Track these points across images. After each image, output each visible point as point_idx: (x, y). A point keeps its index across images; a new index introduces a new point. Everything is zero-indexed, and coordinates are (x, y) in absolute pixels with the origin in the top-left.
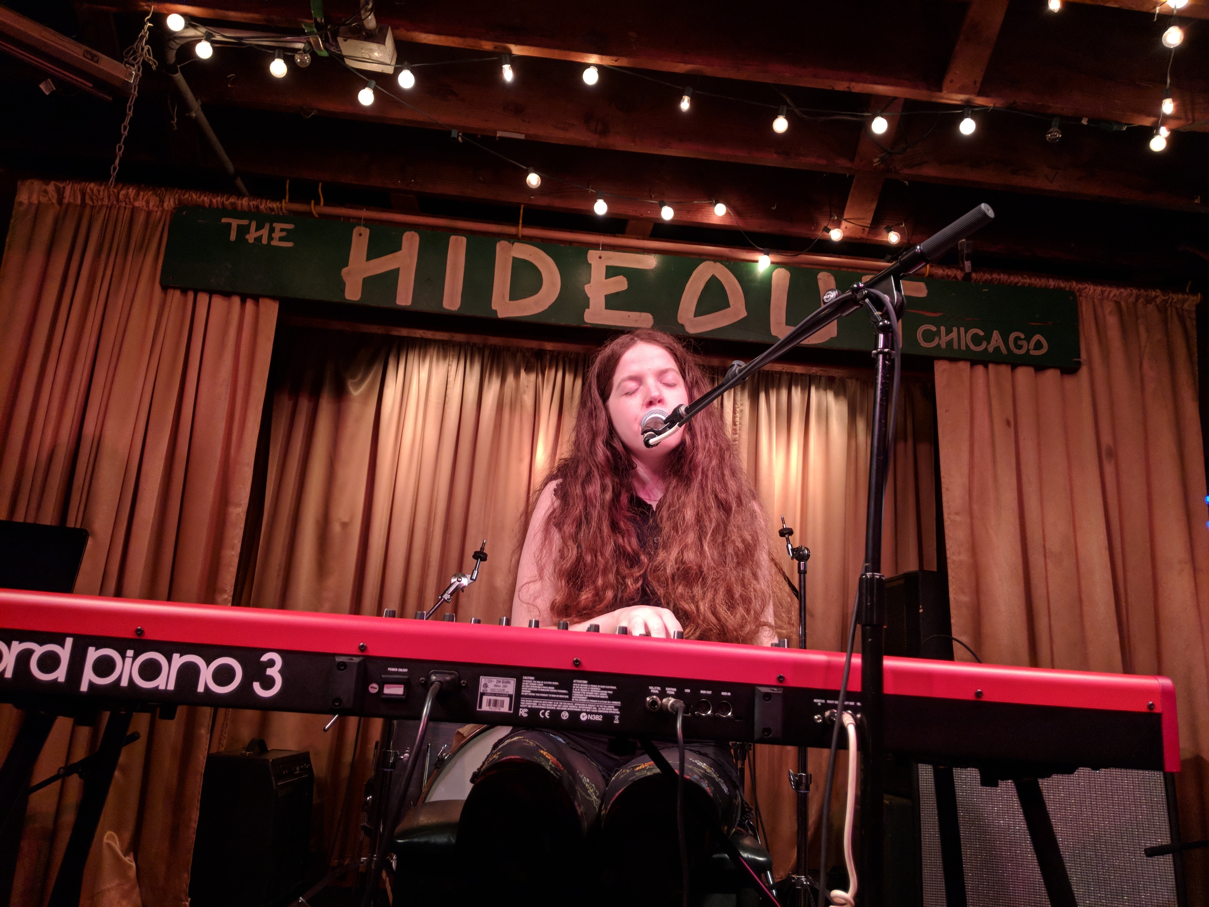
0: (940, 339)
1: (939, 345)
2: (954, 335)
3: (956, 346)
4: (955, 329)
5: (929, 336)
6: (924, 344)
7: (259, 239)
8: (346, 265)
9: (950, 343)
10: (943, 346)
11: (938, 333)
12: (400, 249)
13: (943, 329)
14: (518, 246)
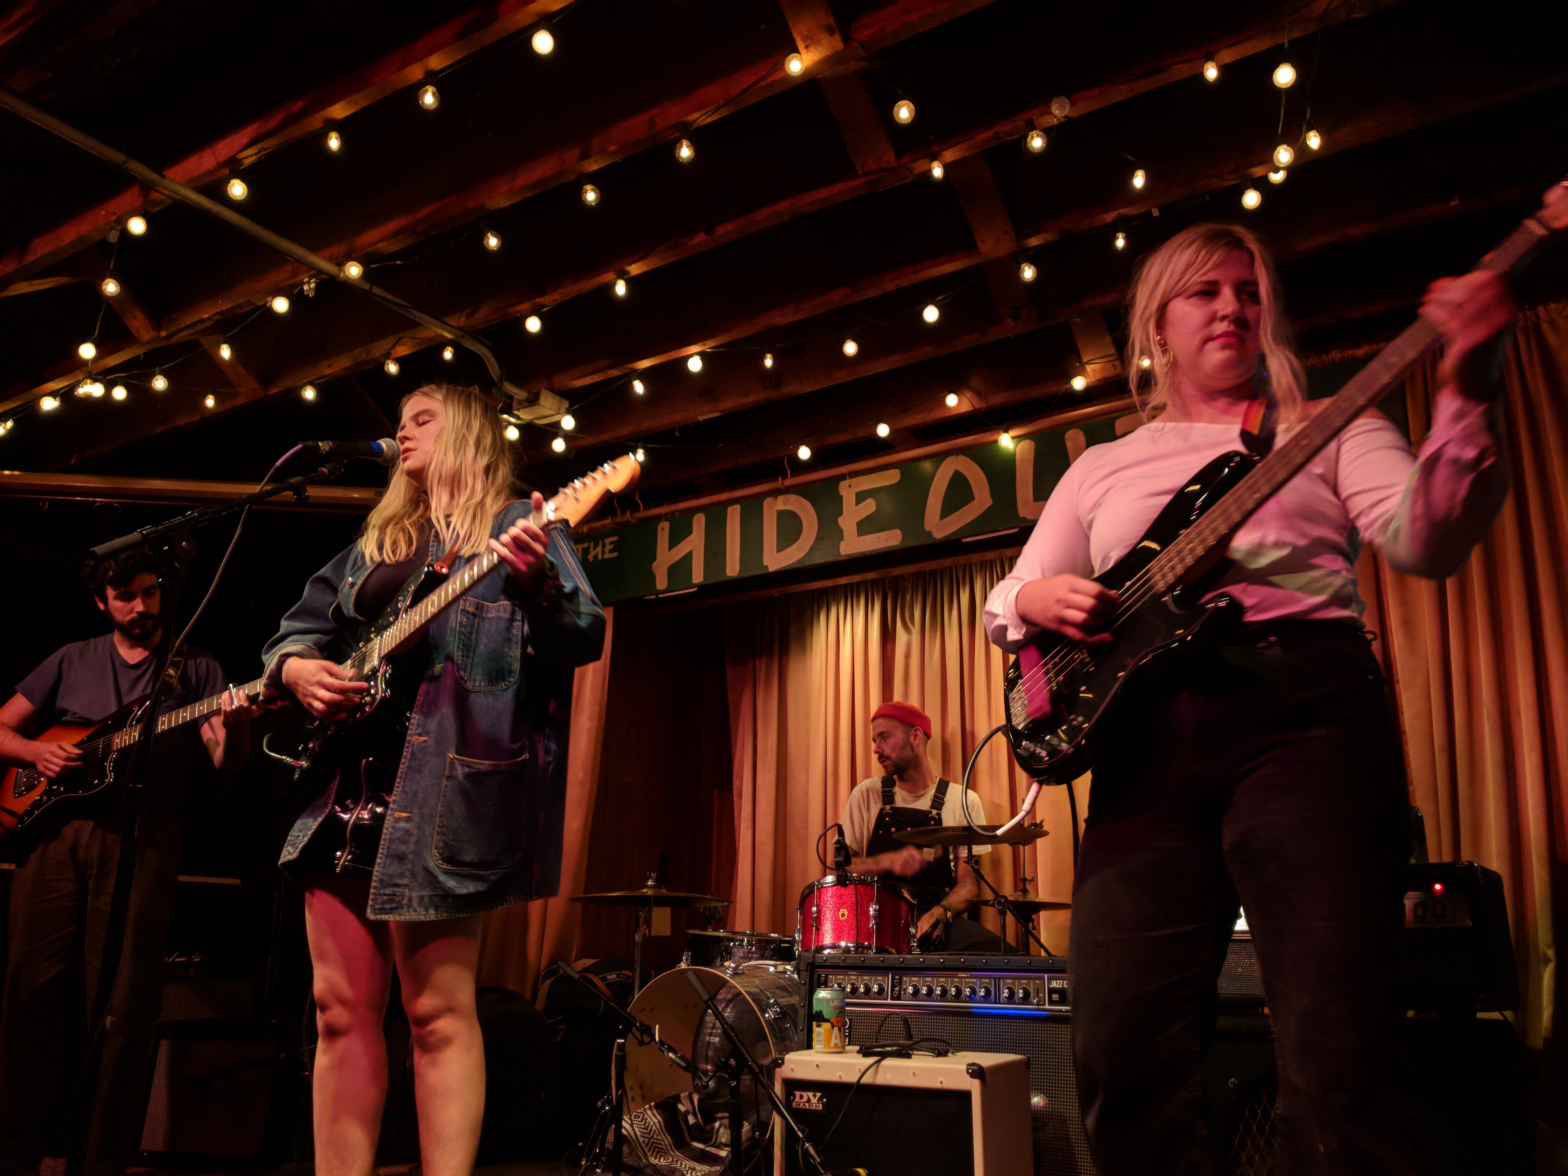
7: (596, 557)
8: (655, 559)
12: (690, 532)
14: (781, 498)
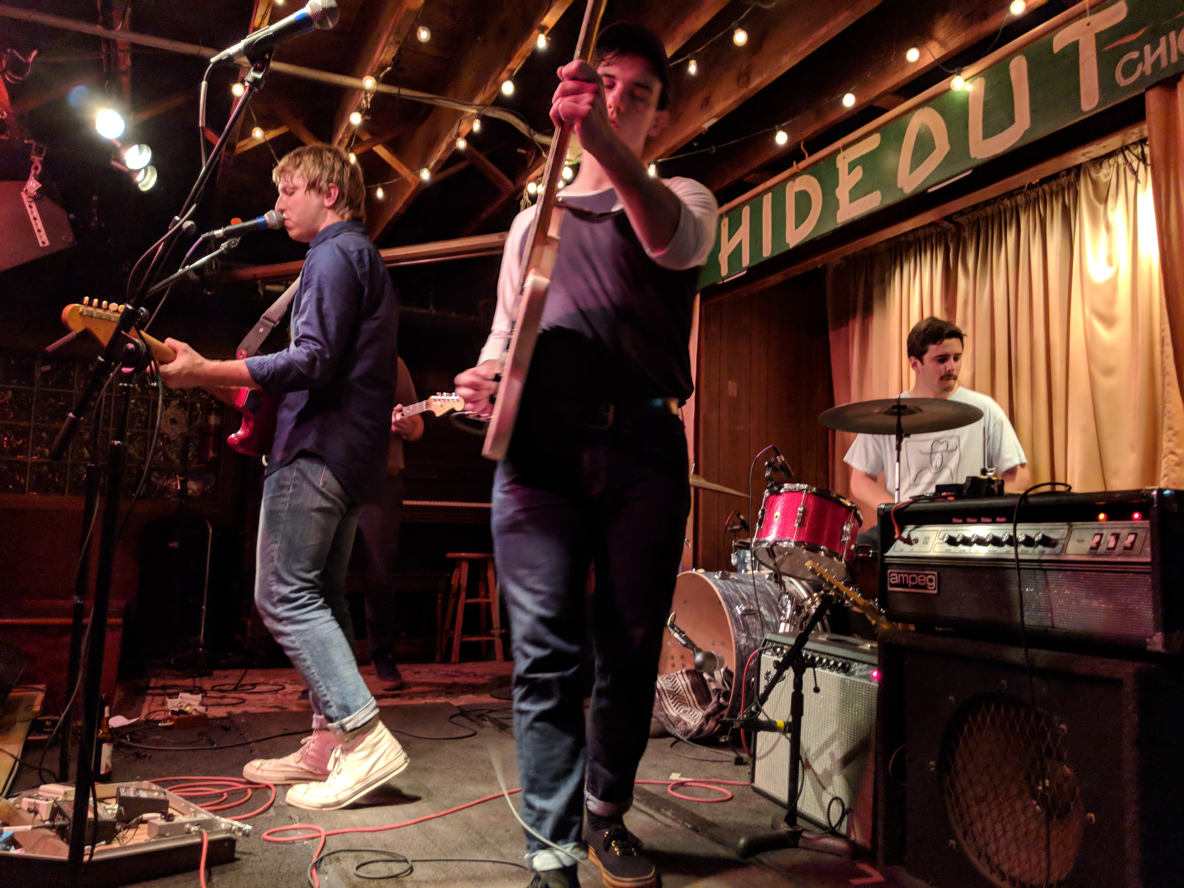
0: (1144, 64)
1: (1143, 73)
2: (1162, 49)
3: (1164, 63)
4: (1163, 40)
5: (1129, 69)
6: (1122, 82)
8: (720, 252)
9: (1156, 64)
10: (1148, 71)
11: (1141, 59)
12: (741, 223)
13: (1147, 48)
14: (798, 180)
